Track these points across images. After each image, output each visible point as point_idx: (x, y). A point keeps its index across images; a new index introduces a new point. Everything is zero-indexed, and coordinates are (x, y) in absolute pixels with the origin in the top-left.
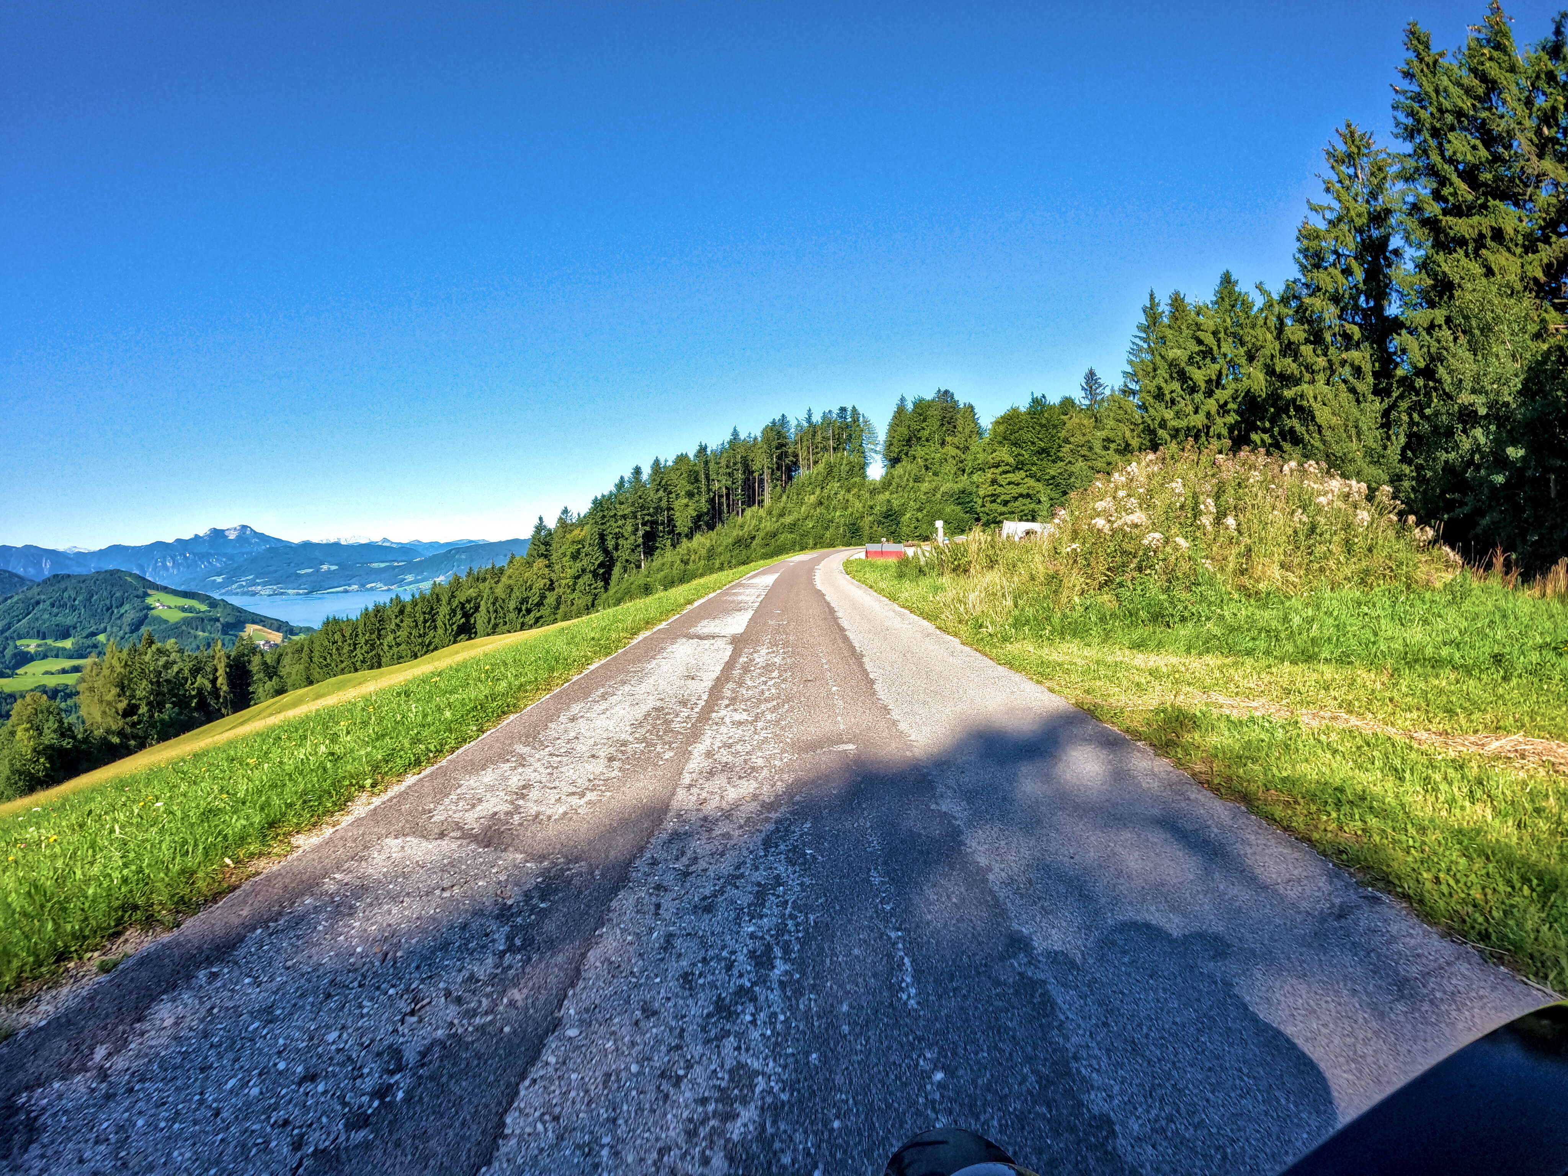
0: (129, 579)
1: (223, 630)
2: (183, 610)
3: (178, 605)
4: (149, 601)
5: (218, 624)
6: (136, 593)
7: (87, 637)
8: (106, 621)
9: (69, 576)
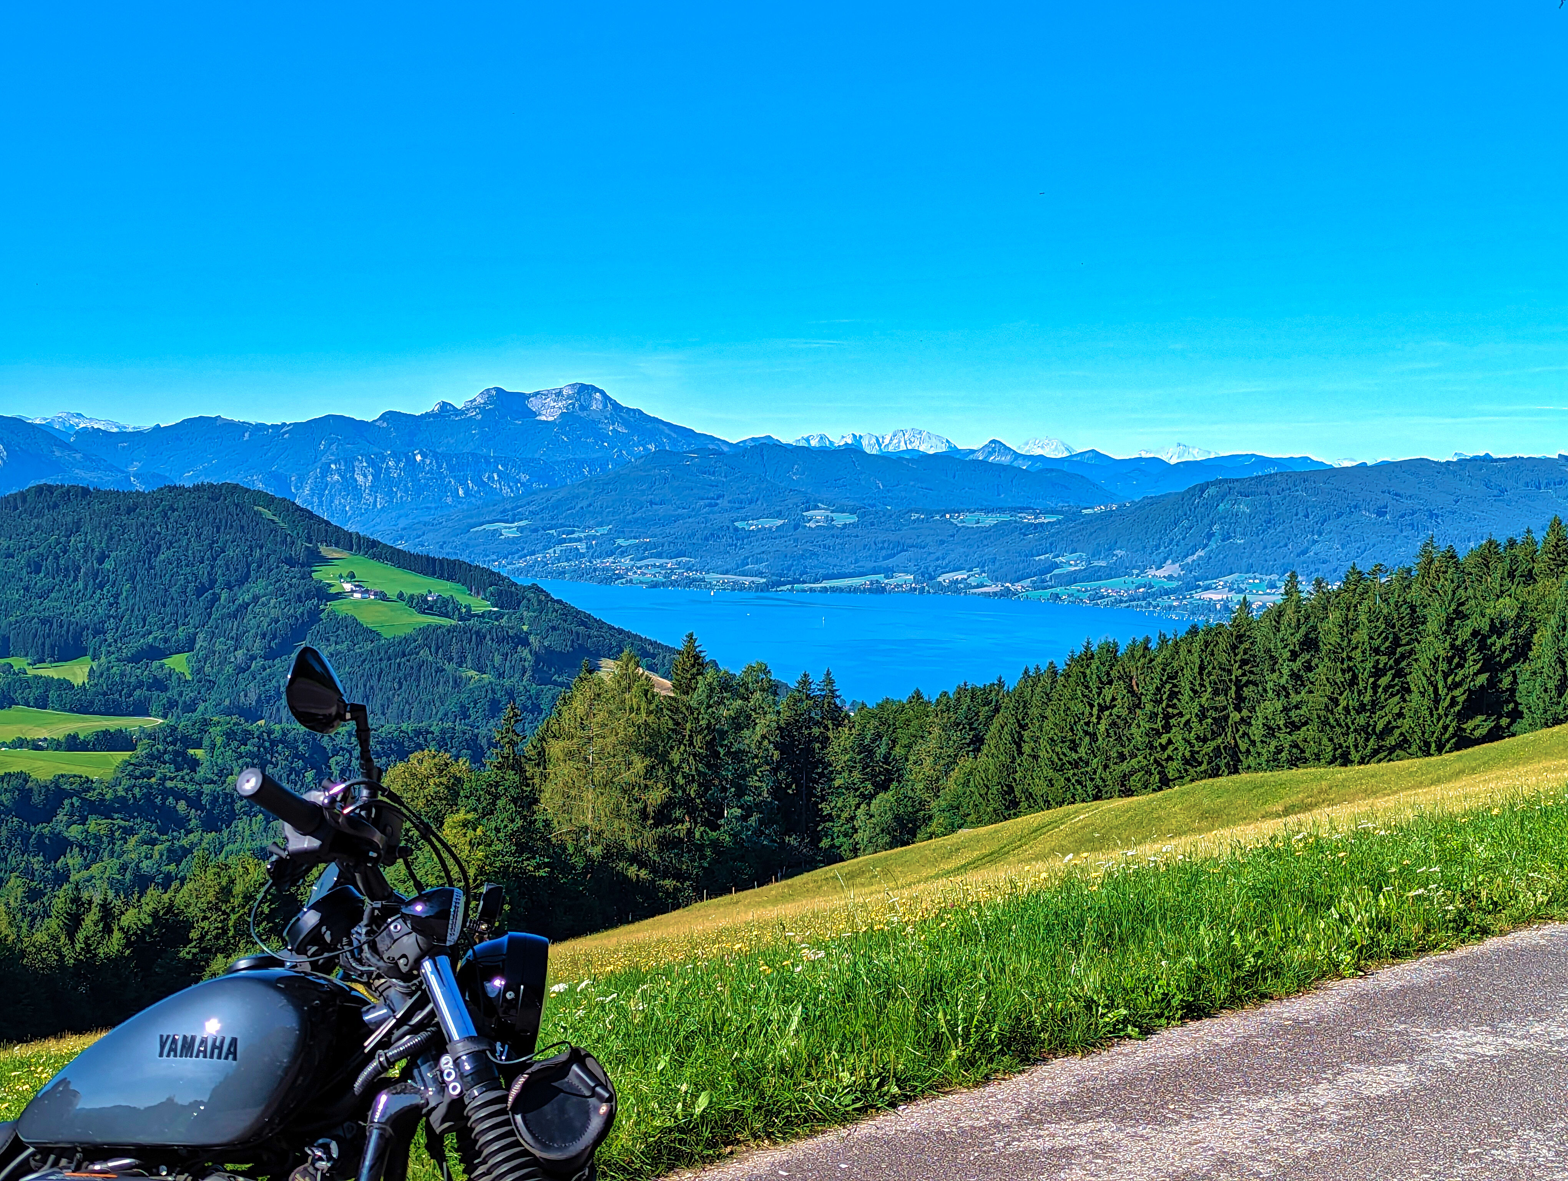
0: (268, 514)
1: (535, 669)
2: (423, 605)
3: (408, 592)
4: (323, 574)
5: (525, 653)
6: (285, 552)
7: (135, 659)
8: (194, 620)
9: (85, 492)
